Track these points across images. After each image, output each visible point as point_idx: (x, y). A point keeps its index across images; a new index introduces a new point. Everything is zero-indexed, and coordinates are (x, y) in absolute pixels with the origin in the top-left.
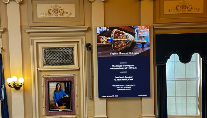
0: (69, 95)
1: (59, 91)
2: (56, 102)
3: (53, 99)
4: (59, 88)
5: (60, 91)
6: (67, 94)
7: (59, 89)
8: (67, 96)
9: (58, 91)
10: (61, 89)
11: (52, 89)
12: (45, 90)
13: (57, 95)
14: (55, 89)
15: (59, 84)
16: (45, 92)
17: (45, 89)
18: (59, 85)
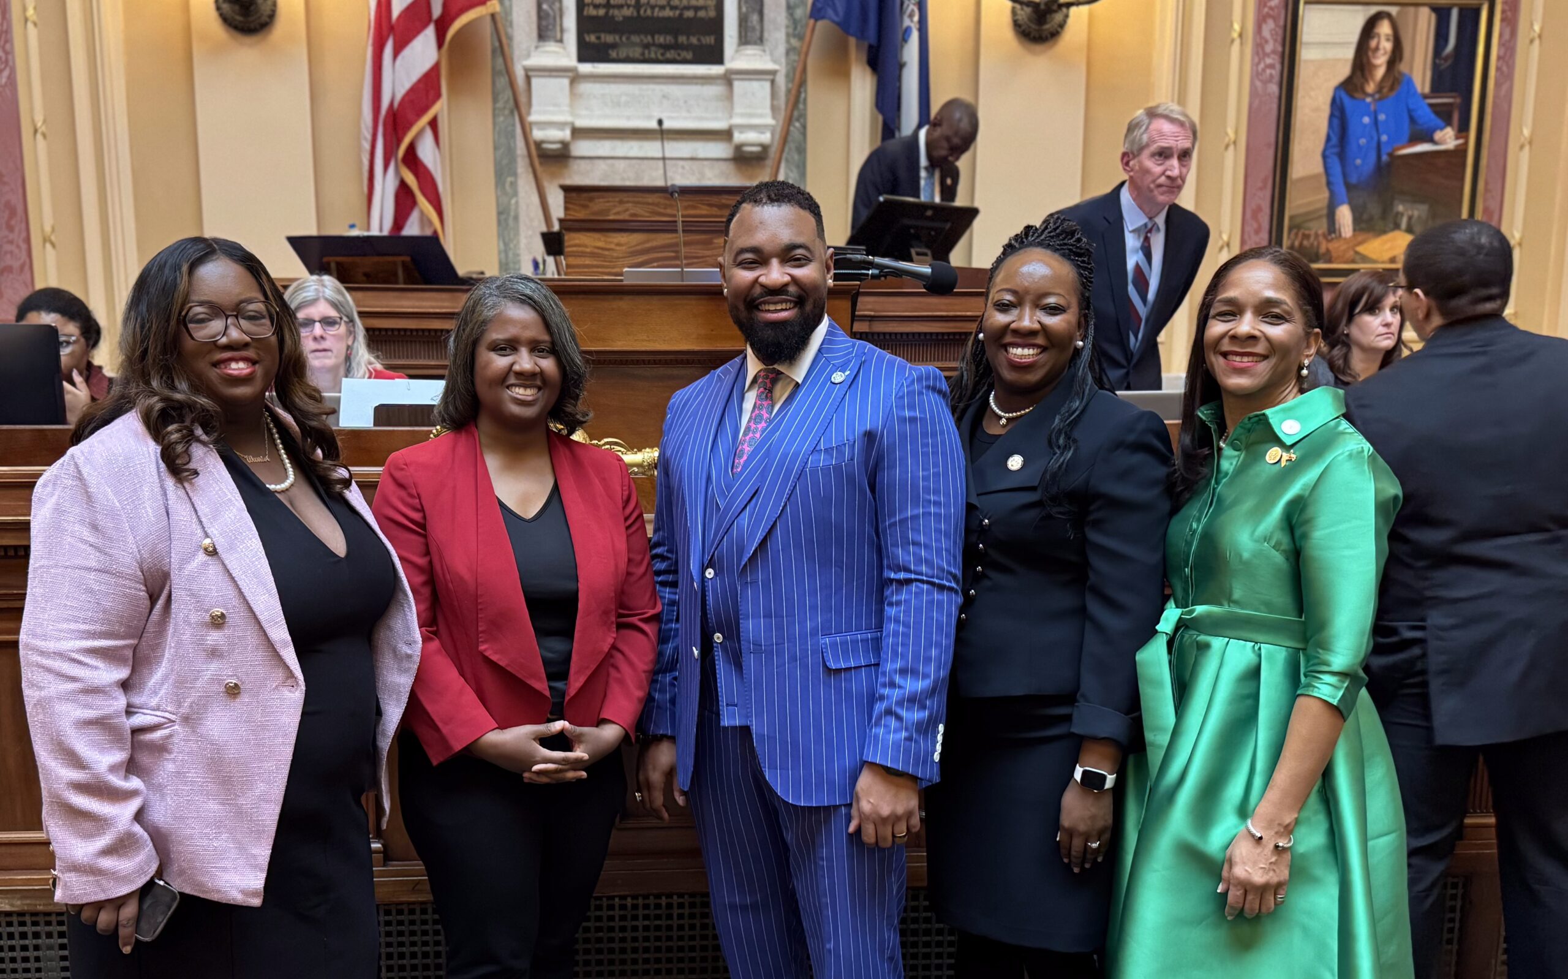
0: (1463, 129)
1: (1380, 88)
2: (1341, 189)
3: (1315, 166)
4: (1380, 61)
5: (1392, 88)
6: (1448, 122)
7: (1380, 73)
8: (1447, 139)
9: (1371, 88)
10: (1403, 67)
11: (1321, 64)
12: (1256, 75)
13: (1353, 128)
14: (1345, 71)
15: (1388, 16)
16: (1254, 93)
17: (1255, 65)
18: (1384, 28)
